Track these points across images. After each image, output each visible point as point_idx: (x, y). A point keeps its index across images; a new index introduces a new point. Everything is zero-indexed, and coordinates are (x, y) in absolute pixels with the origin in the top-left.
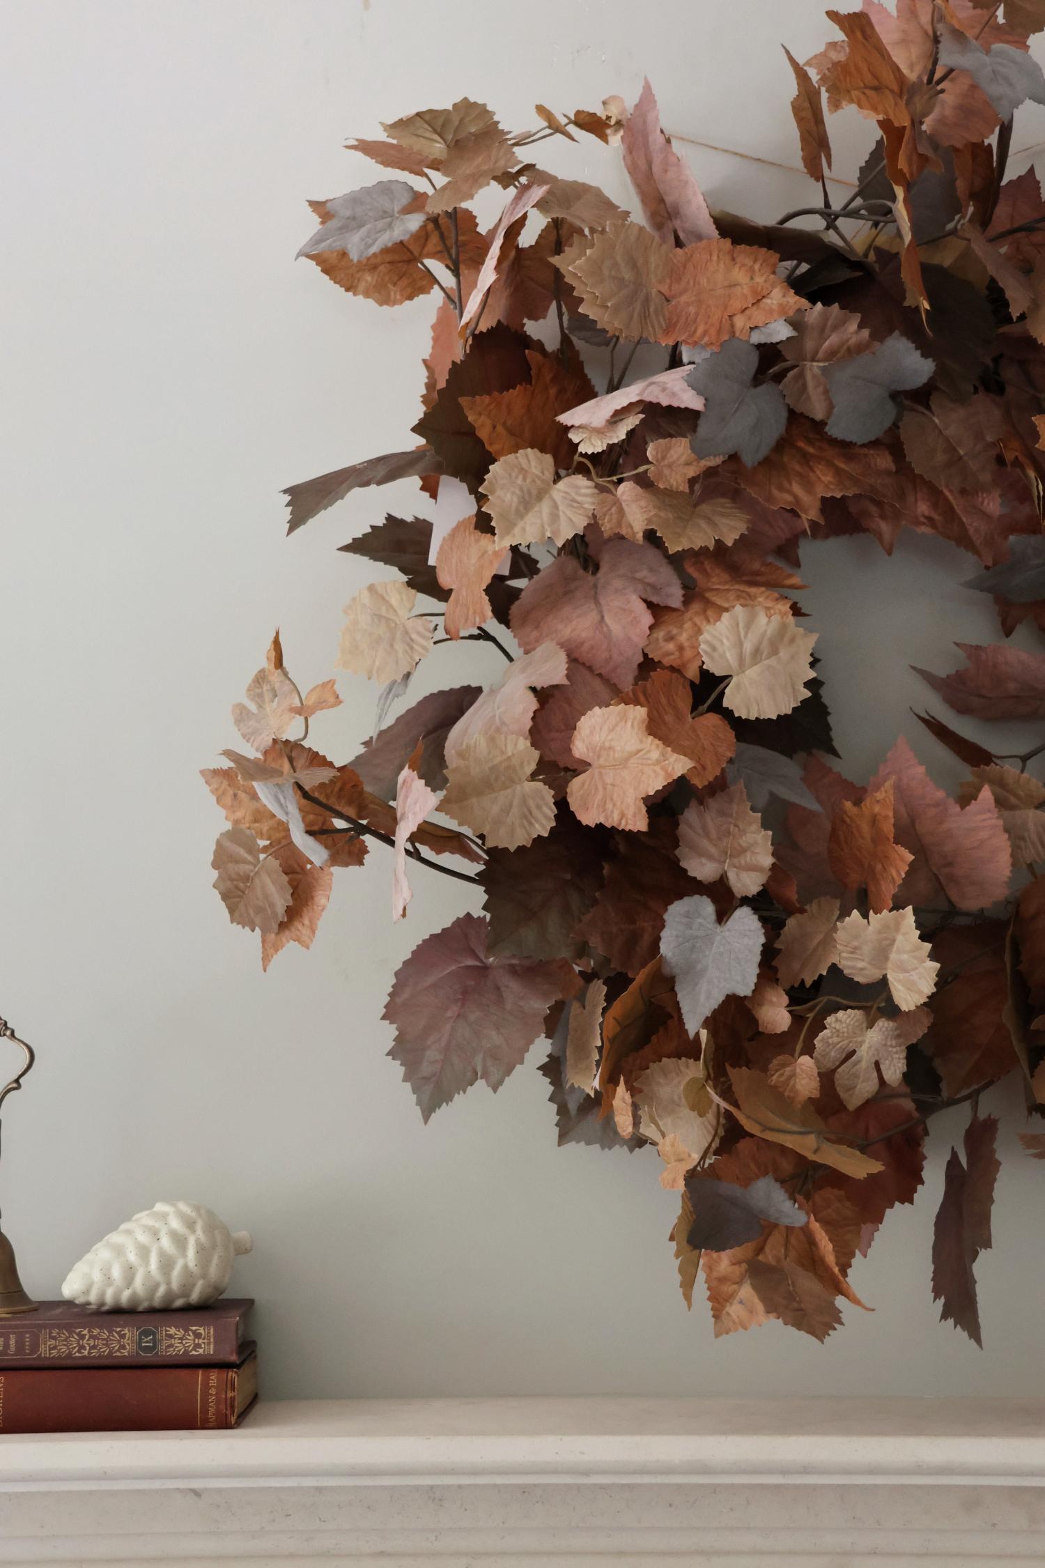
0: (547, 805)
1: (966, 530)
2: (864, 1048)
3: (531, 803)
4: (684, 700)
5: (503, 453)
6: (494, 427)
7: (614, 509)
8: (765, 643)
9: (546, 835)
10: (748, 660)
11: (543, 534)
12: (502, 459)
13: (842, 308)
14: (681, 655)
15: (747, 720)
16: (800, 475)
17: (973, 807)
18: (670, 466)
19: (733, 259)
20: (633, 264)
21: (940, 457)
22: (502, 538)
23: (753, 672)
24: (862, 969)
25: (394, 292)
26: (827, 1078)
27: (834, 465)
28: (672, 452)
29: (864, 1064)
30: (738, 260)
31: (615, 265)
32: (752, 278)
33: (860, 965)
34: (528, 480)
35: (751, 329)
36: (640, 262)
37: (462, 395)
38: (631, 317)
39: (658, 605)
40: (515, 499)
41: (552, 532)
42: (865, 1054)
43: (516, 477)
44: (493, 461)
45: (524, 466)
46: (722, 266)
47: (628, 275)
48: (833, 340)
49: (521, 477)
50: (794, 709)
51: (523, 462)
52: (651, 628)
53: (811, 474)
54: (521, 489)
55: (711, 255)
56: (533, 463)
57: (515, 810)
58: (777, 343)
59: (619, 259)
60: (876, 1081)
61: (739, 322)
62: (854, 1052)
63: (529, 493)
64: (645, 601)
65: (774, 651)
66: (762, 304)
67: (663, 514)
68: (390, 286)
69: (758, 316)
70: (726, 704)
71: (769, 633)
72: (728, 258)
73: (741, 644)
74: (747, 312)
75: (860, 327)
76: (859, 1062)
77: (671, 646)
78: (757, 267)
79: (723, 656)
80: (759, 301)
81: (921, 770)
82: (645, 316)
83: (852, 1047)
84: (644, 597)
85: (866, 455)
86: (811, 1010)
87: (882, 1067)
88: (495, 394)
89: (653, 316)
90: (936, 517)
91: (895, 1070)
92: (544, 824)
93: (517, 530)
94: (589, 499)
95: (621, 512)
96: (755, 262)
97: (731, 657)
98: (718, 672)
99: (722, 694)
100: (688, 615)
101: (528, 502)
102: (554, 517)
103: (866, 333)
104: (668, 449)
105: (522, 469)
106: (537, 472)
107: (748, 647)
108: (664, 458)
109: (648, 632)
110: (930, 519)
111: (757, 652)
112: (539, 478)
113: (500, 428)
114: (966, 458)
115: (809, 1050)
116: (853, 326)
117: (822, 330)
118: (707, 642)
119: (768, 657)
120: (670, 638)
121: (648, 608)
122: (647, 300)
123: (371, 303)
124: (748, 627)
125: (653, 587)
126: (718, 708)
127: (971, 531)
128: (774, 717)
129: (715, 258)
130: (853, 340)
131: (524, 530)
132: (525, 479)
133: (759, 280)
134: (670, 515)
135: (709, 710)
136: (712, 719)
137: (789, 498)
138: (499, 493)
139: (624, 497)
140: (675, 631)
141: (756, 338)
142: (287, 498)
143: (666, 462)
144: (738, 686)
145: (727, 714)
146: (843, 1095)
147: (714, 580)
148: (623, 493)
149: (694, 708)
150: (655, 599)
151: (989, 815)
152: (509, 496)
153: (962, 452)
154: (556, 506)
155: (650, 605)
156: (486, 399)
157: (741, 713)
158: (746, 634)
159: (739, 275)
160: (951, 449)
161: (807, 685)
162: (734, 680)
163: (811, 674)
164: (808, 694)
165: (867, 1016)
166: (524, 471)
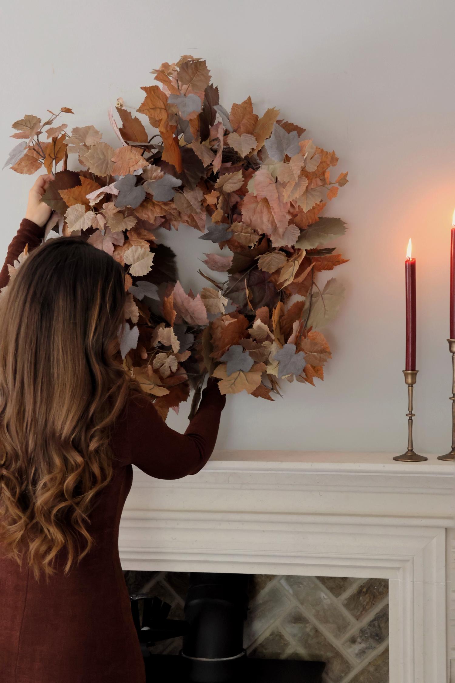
1: (197, 224)
2: (167, 362)
5: (71, 205)
6: (69, 198)
7: (96, 222)
8: (140, 256)
10: (136, 260)
11: (81, 227)
12: (71, 207)
13: (156, 166)
14: (121, 259)
15: (135, 277)
16: (152, 210)
17: (196, 299)
18: (109, 210)
19: (131, 152)
20: (103, 154)
21: (185, 205)
22: (70, 228)
23: (137, 264)
24: (166, 342)
25: (32, 170)
26: (157, 371)
27: (161, 207)
28: (109, 206)
29: (166, 367)
30: (133, 152)
31: (98, 154)
32: (135, 157)
33: (165, 341)
34: (78, 212)
35: (134, 171)
36: (105, 153)
37: (59, 190)
38: (102, 168)
39: (116, 245)
40: (74, 218)
41: (83, 227)
42: (167, 365)
43: (75, 212)
44: (68, 207)
45: (77, 209)
46: (128, 154)
47: (102, 157)
48: (155, 174)
49: (76, 212)
50: (147, 274)
51: (77, 207)
52: (114, 251)
53: (154, 210)
54: (76, 215)
55: (126, 150)
56: (79, 208)
58: (141, 175)
59: (99, 152)
60: (170, 371)
61: (132, 169)
62: (164, 364)
63: (78, 216)
64: (113, 244)
65: (143, 258)
66: (137, 164)
67: (112, 222)
68: (31, 169)
69: (136, 167)
70: (130, 272)
71: (141, 253)
72: (129, 151)
73: (134, 256)
74: (133, 166)
75: (161, 171)
76: (165, 366)
77: (118, 256)
78: (137, 153)
79: (129, 259)
80: (137, 163)
81: (183, 289)
82: (107, 167)
83: (163, 362)
84: (113, 243)
85: (170, 204)
86: (153, 353)
87: (171, 368)
88: (69, 189)
89: (109, 168)
90: (189, 221)
91: (175, 368)
93: (74, 227)
94: (92, 218)
95: (98, 222)
96: (137, 152)
97: (131, 259)
98: (128, 264)
99: (129, 269)
100: (124, 248)
101: (77, 218)
102: (84, 223)
103: (163, 173)
104: (108, 205)
105: (76, 209)
106: (80, 210)
107: (136, 257)
108: (107, 208)
109: (113, 252)
110: (187, 221)
111: (138, 258)
112: (81, 212)
113: (71, 198)
114: (193, 205)
115: (152, 364)
116: (159, 171)
117: (152, 171)
118: (126, 256)
119: (141, 259)
120: (119, 254)
121: (114, 246)
122: (107, 163)
123: (27, 175)
124: (136, 251)
125: (116, 240)
126: (128, 273)
127: (199, 224)
128: (142, 276)
129: (127, 151)
130: (160, 175)
131: (76, 226)
132: (77, 212)
133: (137, 157)
134: (115, 222)
137: (146, 216)
138: (70, 216)
139: (98, 218)
140: (120, 252)
141: (135, 174)
143: (108, 209)
144: (133, 268)
145: (131, 275)
146: (162, 374)
147: (133, 237)
148: (98, 217)
150: (115, 243)
151: (200, 301)
152: (72, 217)
153: (192, 203)
154: (84, 220)
155: (114, 245)
156: (66, 190)
157: (134, 275)
158: (135, 254)
159: (132, 156)
160: (188, 202)
161: (151, 267)
162: (132, 266)
163: (153, 264)
164: (151, 270)
165: (167, 354)
166: (77, 210)
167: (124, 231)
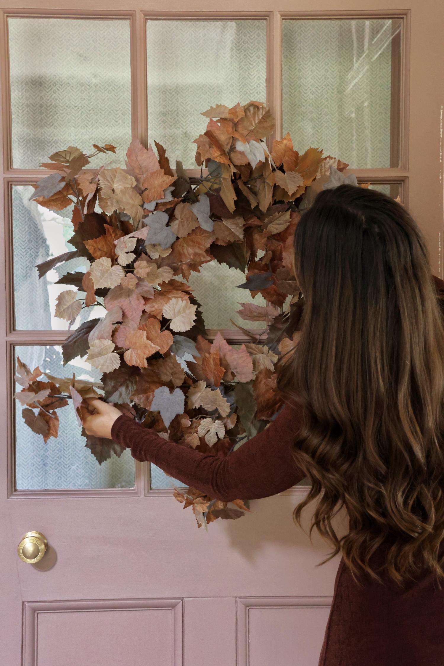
0: (118, 360)
2: (212, 429)
3: (113, 359)
4: (158, 326)
5: (97, 257)
8: (182, 309)
9: (118, 368)
10: (176, 314)
12: (96, 261)
14: (156, 312)
15: (177, 332)
17: (240, 351)
23: (178, 318)
24: (210, 406)
26: (202, 439)
29: (212, 434)
34: (104, 267)
40: (100, 273)
42: (213, 431)
43: (100, 266)
45: (102, 263)
50: (191, 329)
51: (102, 261)
52: (144, 304)
54: (102, 270)
56: (105, 261)
57: (108, 361)
60: (217, 438)
62: (210, 430)
63: (104, 271)
65: (184, 311)
68: (59, 205)
70: (170, 328)
71: (182, 306)
73: (174, 310)
77: (154, 309)
79: (169, 313)
83: (208, 429)
84: (143, 295)
86: (196, 419)
87: (218, 434)
88: (95, 239)
91: (222, 434)
92: (117, 366)
93: (101, 282)
94: (122, 273)
97: (172, 313)
98: (168, 318)
99: (169, 324)
100: (158, 300)
102: (111, 279)
106: (106, 264)
107: (176, 310)
111: (179, 312)
112: (107, 266)
115: (196, 431)
118: (165, 309)
119: (183, 313)
120: (153, 307)
121: (143, 299)
124: (176, 304)
126: (168, 328)
128: (185, 331)
135: (166, 329)
136: (167, 332)
138: (95, 272)
140: (154, 304)
142: (37, 268)
144: (174, 322)
145: (171, 331)
146: (207, 443)
149: (161, 328)
150: (146, 297)
152: (97, 273)
154: (112, 275)
156: (91, 241)
157: (175, 330)
158: (176, 307)
161: (194, 321)
162: (173, 320)
163: (196, 318)
164: (195, 324)
165: (213, 420)
166: (102, 265)
167: (161, 284)
